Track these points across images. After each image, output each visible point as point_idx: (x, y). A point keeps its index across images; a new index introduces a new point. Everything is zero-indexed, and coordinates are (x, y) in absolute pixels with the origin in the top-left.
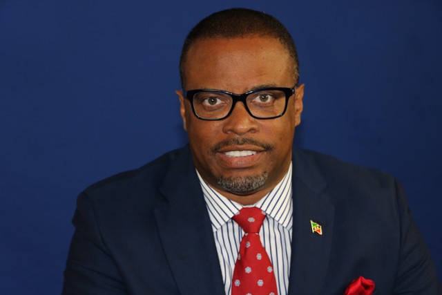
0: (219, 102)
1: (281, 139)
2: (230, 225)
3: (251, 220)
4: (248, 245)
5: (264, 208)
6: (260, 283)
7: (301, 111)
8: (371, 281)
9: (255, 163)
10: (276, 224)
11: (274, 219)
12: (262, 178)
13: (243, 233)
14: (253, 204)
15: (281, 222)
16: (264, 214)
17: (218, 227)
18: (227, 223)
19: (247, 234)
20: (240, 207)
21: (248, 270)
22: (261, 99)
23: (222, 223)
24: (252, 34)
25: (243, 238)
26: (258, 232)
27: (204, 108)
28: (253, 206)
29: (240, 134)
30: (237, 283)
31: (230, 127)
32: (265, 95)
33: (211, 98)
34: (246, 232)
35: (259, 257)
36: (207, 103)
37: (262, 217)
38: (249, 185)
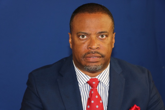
0: (85, 37)
1: (107, 53)
2: (86, 85)
3: (94, 83)
4: (93, 92)
5: (99, 79)
6: (97, 107)
7: (114, 43)
8: (139, 107)
9: (98, 60)
10: (103, 85)
11: (102, 83)
12: (100, 66)
13: (91, 88)
14: (95, 77)
15: (105, 84)
16: (99, 81)
17: (82, 85)
18: (85, 84)
19: (92, 88)
20: (90, 78)
21: (93, 102)
22: (101, 36)
23: (83, 84)
24: (99, 12)
25: (91, 90)
26: (97, 88)
27: (80, 39)
28: (95, 78)
29: (94, 49)
30: (89, 107)
31: (90, 47)
32: (103, 35)
33: (83, 35)
34: (92, 87)
35: (97, 97)
36: (81, 37)
37: (98, 82)
38: (96, 68)
